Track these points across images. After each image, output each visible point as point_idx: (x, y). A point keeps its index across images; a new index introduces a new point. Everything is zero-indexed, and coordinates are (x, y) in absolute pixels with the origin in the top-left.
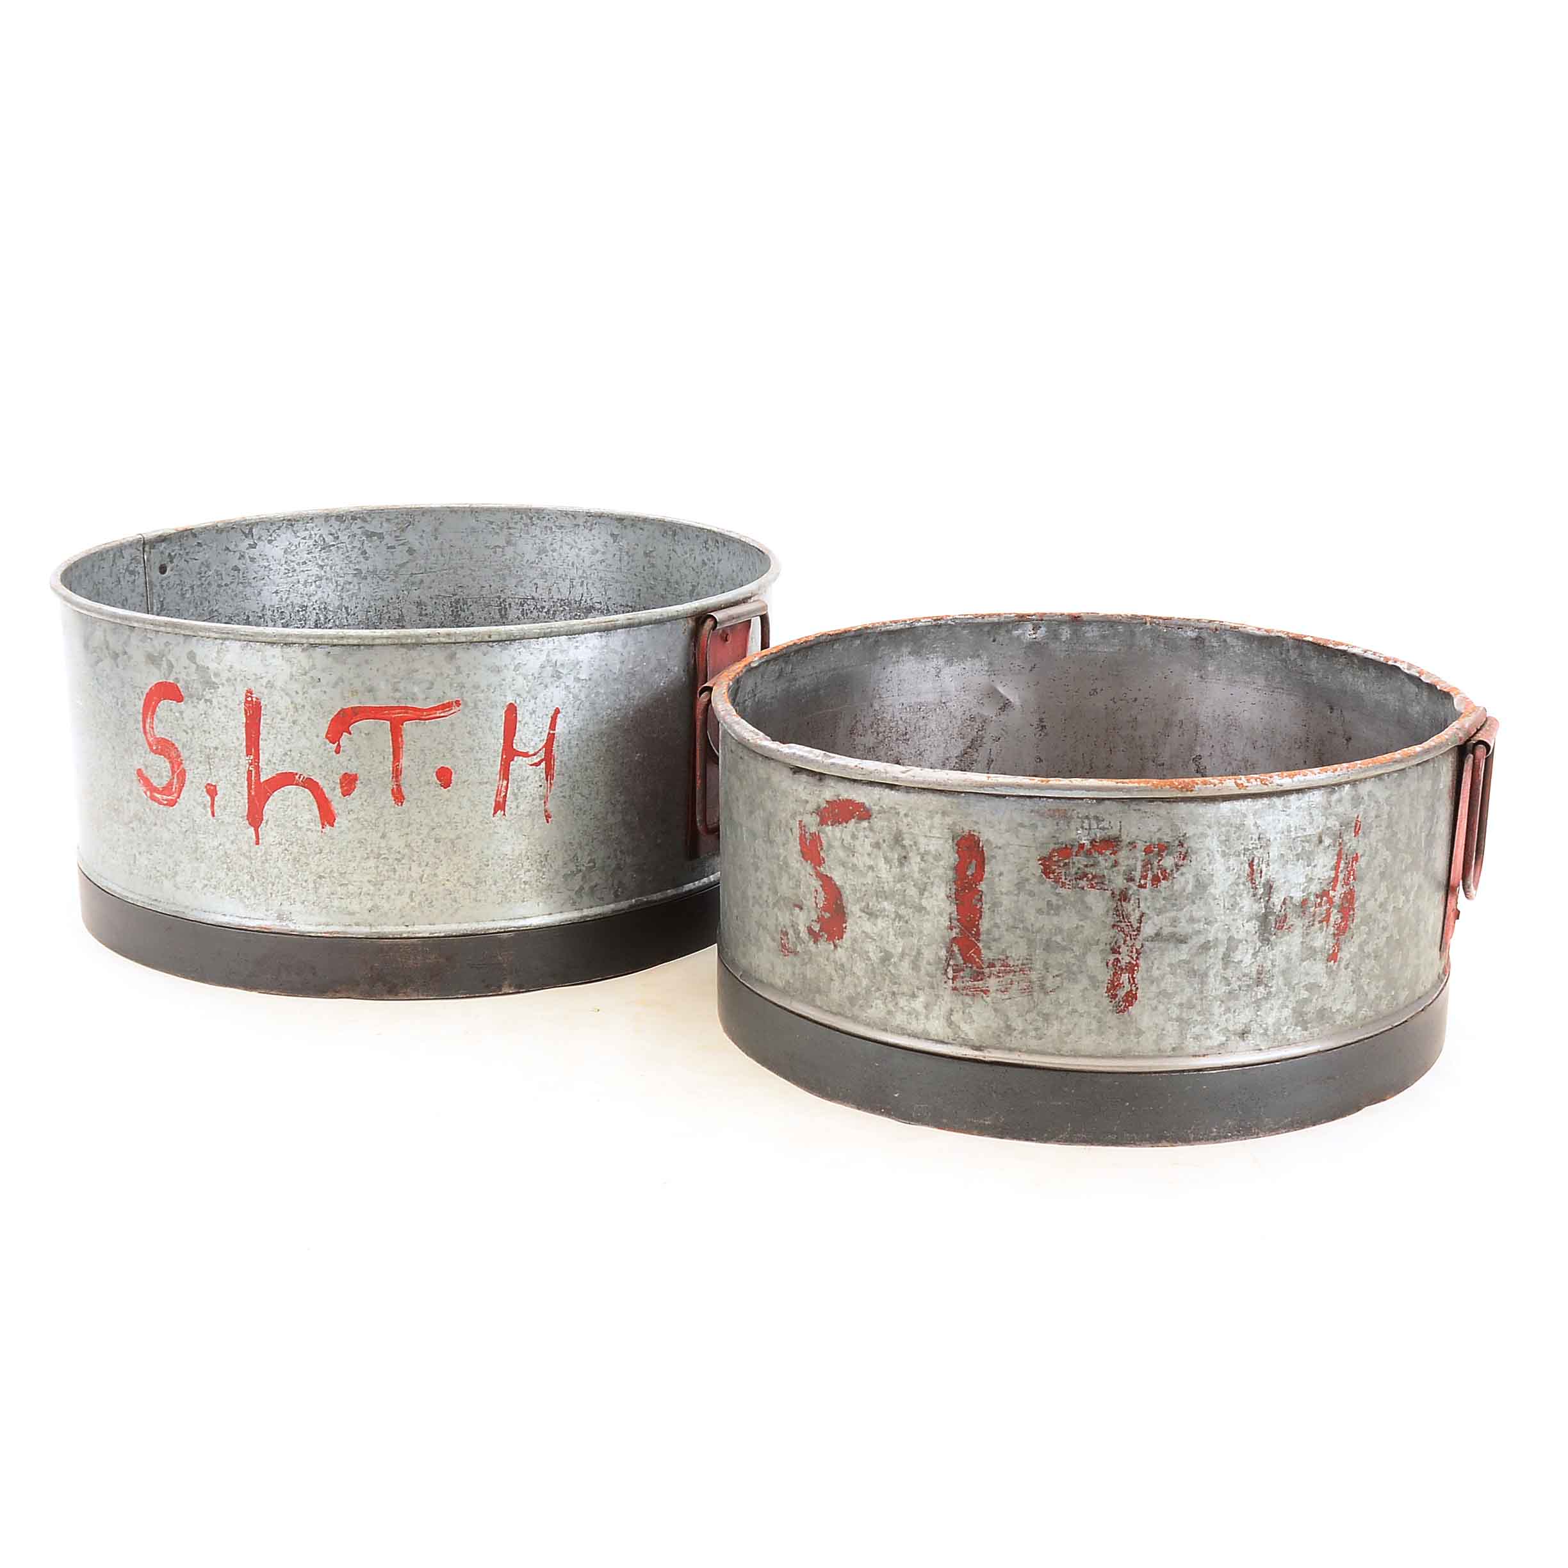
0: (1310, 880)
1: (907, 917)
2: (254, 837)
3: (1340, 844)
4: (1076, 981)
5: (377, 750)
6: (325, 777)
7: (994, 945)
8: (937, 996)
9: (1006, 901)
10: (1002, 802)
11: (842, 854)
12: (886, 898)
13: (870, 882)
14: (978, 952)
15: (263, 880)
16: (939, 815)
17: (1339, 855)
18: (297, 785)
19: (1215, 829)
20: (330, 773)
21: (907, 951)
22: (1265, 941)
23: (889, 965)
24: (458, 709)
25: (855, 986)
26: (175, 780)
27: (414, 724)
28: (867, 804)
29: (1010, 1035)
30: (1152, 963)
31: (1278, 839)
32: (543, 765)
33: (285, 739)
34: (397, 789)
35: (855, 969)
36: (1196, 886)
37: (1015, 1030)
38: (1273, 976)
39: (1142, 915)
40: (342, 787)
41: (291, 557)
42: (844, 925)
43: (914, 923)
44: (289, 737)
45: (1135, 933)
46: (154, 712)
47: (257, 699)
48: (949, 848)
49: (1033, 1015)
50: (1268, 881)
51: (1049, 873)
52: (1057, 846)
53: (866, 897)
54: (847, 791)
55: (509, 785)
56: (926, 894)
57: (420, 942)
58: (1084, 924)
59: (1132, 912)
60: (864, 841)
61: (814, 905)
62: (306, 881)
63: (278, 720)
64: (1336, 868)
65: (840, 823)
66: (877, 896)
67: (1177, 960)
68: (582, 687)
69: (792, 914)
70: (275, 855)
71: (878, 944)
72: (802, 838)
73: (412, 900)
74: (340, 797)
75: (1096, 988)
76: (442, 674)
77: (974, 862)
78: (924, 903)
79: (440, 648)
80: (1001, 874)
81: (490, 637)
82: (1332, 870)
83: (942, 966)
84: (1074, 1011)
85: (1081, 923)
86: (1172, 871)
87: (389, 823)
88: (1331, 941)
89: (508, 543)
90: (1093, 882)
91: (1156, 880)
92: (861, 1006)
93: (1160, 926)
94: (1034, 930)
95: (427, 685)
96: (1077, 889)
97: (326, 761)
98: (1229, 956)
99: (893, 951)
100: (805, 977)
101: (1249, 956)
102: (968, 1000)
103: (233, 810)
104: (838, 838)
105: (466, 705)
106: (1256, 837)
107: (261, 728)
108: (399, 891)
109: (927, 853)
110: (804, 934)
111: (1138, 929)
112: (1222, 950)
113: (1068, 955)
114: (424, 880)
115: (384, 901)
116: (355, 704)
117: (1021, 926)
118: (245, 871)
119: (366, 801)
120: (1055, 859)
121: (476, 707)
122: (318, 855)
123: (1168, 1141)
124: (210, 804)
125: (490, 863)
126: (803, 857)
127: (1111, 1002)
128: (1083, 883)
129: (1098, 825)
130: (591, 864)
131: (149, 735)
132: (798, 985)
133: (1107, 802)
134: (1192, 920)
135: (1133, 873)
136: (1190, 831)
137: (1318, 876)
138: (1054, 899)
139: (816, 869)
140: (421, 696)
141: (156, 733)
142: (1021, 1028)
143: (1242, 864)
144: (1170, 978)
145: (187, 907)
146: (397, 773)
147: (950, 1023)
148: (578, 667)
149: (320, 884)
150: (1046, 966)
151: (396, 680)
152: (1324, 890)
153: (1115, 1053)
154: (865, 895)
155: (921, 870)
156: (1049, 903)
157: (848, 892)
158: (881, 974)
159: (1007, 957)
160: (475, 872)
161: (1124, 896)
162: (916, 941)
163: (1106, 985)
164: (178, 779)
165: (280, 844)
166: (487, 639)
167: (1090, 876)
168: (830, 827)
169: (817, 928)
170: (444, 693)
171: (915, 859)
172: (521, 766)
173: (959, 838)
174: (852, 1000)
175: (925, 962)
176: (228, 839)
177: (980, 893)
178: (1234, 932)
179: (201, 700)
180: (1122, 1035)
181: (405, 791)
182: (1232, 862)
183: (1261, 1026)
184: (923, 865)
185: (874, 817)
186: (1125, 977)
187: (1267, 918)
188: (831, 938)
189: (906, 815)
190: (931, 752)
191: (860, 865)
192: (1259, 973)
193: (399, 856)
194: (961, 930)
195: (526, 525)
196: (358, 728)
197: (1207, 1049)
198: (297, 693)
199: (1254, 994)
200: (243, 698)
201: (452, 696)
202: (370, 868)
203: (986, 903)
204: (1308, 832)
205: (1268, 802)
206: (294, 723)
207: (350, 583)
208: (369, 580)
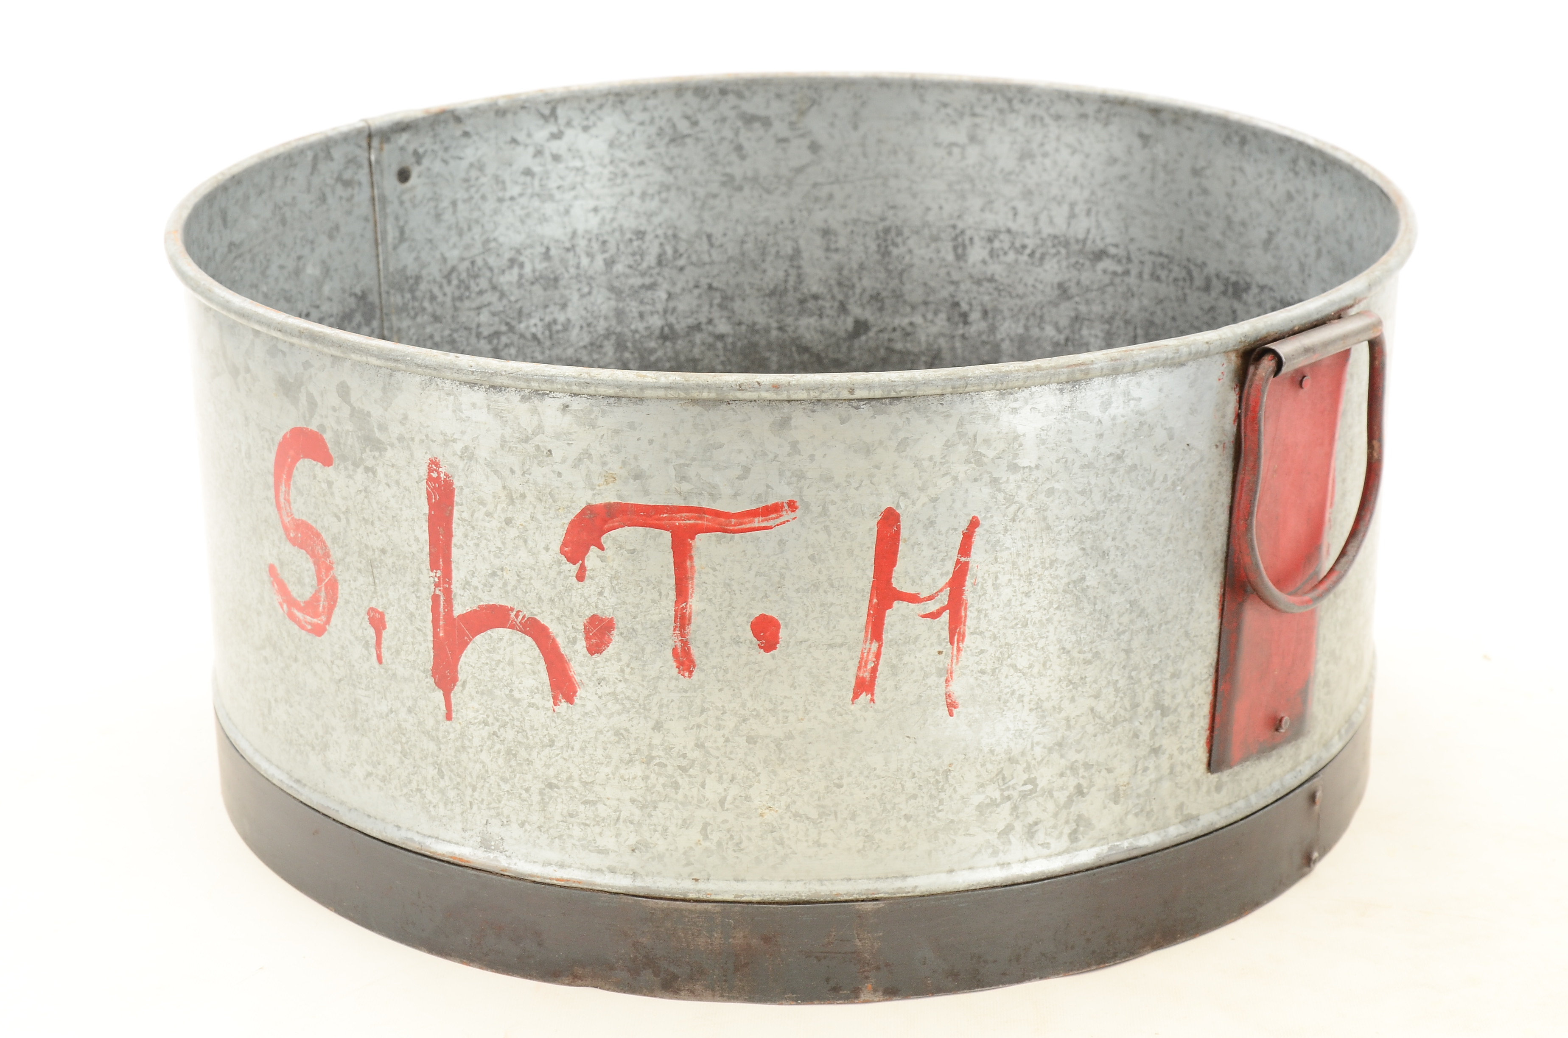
2: (443, 707)
5: (647, 580)
6: (558, 619)
15: (459, 780)
18: (512, 627)
20: (567, 613)
24: (793, 515)
26: (323, 594)
27: (714, 538)
32: (946, 615)
33: (493, 549)
34: (683, 648)
40: (587, 638)
41: (619, 154)
44: (499, 545)
46: (290, 476)
47: (446, 475)
55: (883, 649)
57: (718, 908)
62: (527, 790)
63: (480, 515)
68: (1023, 480)
70: (477, 742)
73: (706, 837)
74: (584, 656)
76: (764, 454)
79: (762, 407)
81: (852, 391)
87: (667, 706)
89: (973, 139)
95: (738, 472)
97: (560, 592)
103: (409, 658)
105: (807, 507)
107: (454, 526)
108: (684, 820)
114: (726, 806)
115: (657, 835)
116: (610, 497)
118: (430, 760)
119: (628, 666)
121: (825, 512)
122: (547, 750)
124: (374, 641)
125: (845, 782)
130: (1029, 787)
131: (284, 512)
140: (726, 491)
141: (294, 511)
145: (342, 803)
146: (682, 620)
148: (1016, 445)
149: (551, 797)
151: (682, 461)
160: (816, 797)
164: (327, 593)
165: (486, 724)
166: (845, 395)
170: (768, 486)
172: (905, 618)
176: (403, 704)
179: (358, 467)
181: (695, 652)
193: (684, 763)
195: (1001, 111)
196: (615, 540)
198: (512, 472)
200: (424, 471)
201: (782, 493)
202: (634, 778)
206: (507, 524)
207: (715, 196)
208: (747, 191)
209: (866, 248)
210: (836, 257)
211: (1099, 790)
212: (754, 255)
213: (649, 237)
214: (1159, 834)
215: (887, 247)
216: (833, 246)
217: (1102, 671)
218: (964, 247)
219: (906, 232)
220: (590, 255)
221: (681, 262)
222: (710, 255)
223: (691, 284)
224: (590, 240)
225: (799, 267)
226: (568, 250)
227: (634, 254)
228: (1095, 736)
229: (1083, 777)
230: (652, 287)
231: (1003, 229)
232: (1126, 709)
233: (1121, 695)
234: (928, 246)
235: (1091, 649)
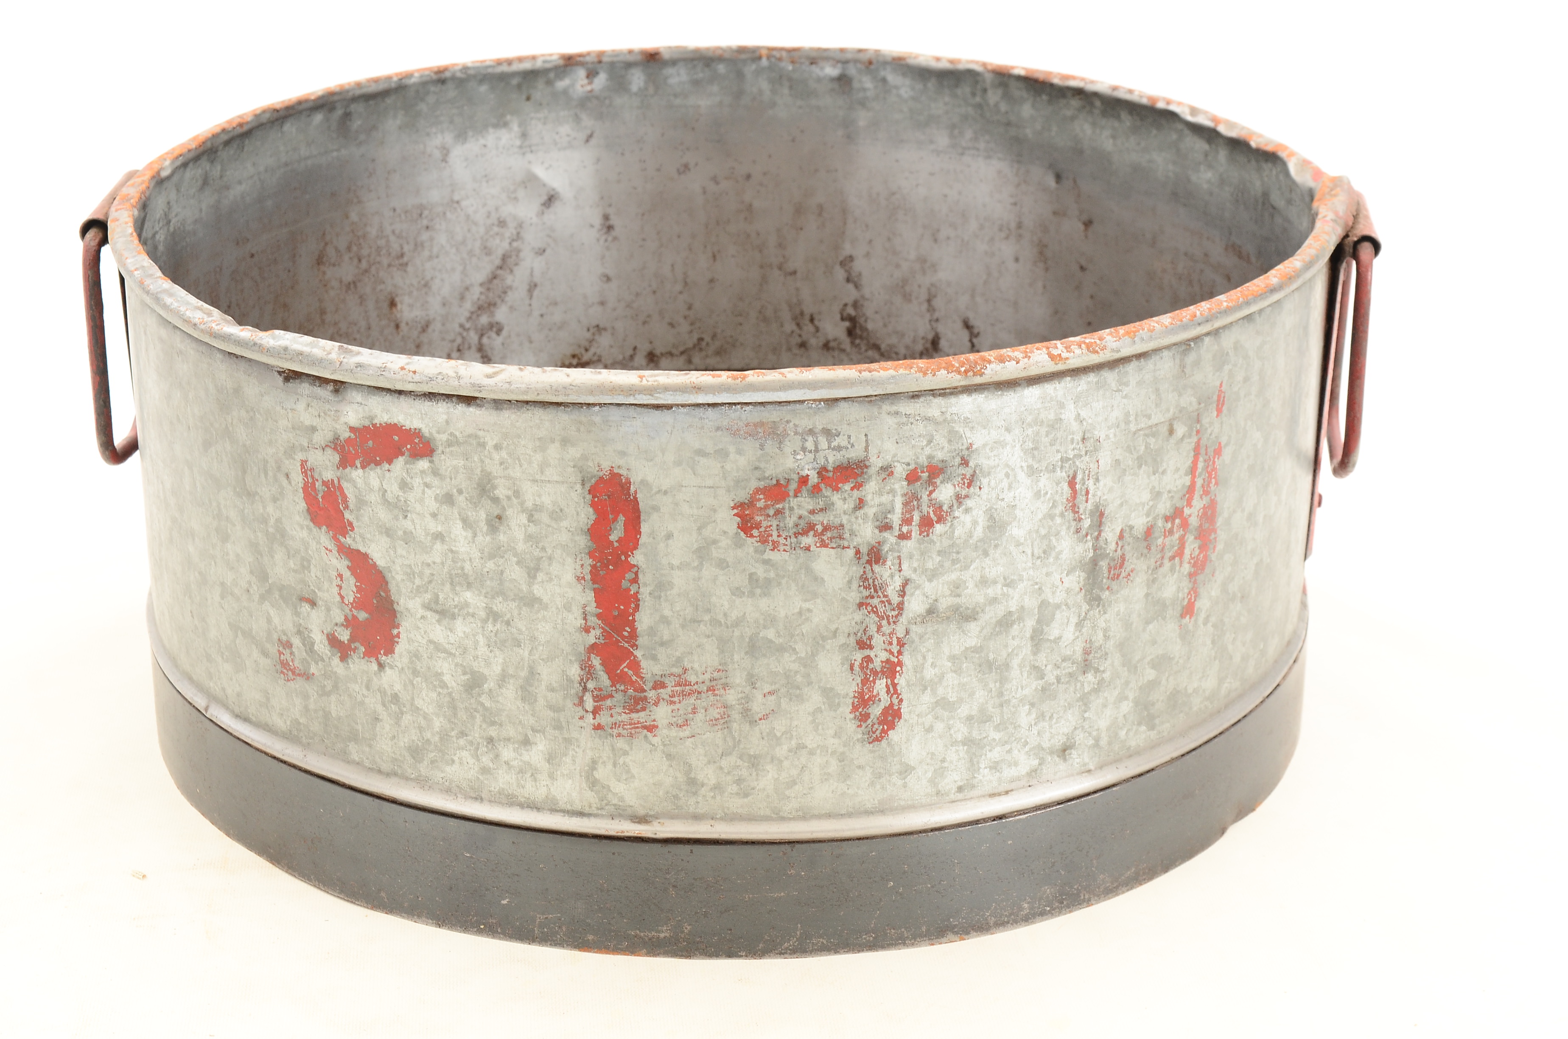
0: (1157, 495)
1: (508, 616)
3: (1198, 432)
4: (800, 699)
7: (662, 653)
8: (568, 741)
9: (679, 580)
10: (666, 415)
11: (383, 515)
12: (469, 586)
13: (438, 560)
14: (635, 666)
16: (557, 444)
17: (1197, 449)
19: (1017, 431)
21: (511, 671)
22: (1094, 600)
23: (479, 695)
25: (421, 729)
28: (426, 431)
29: (695, 793)
30: (924, 658)
31: (1111, 436)
35: (419, 703)
36: (988, 527)
37: (703, 785)
38: (1106, 654)
39: (906, 583)
42: (395, 632)
43: (521, 625)
45: (895, 613)
48: (576, 499)
49: (732, 760)
50: (1097, 506)
51: (752, 528)
52: (762, 484)
53: (432, 585)
54: (388, 411)
56: (540, 576)
58: (811, 607)
59: (889, 580)
60: (423, 492)
61: (338, 599)
64: (1193, 470)
65: (378, 464)
66: (452, 584)
67: (963, 648)
69: (297, 614)
71: (459, 660)
72: (309, 491)
75: (833, 706)
77: (621, 518)
78: (538, 590)
80: (669, 536)
82: (1186, 475)
83: (573, 691)
84: (801, 747)
85: (807, 605)
86: (951, 507)
88: (1186, 585)
90: (825, 538)
91: (927, 524)
92: (432, 762)
93: (933, 597)
94: (729, 623)
96: (799, 551)
98: (1042, 632)
99: (486, 671)
100: (327, 715)
101: (1071, 628)
102: (621, 743)
104: (376, 488)
106: (1078, 437)
109: (538, 508)
110: (322, 646)
111: (900, 607)
112: (1030, 623)
113: (787, 657)
117: (707, 618)
120: (760, 504)
123: (956, 933)
126: (312, 520)
127: (860, 726)
128: (808, 540)
129: (829, 443)
132: (316, 727)
133: (843, 404)
134: (984, 582)
135: (889, 516)
136: (978, 438)
137: (1168, 488)
138: (760, 571)
139: (338, 540)
142: (713, 781)
143: (1057, 484)
144: (951, 679)
147: (593, 783)
150: (752, 681)
152: (1176, 508)
153: (869, 806)
154: (430, 582)
155: (529, 537)
156: (752, 578)
157: (399, 577)
158: (466, 708)
159: (685, 670)
161: (875, 556)
162: (526, 653)
163: (851, 701)
167: (819, 528)
168: (360, 471)
169: (344, 636)
171: (517, 521)
173: (593, 481)
174: (416, 752)
175: (543, 687)
177: (635, 569)
178: (1048, 595)
180: (880, 776)
182: (1044, 482)
183: (1090, 733)
184: (532, 529)
185: (439, 451)
186: (881, 685)
187: (1096, 565)
188: (371, 652)
189: (497, 447)
190: (442, 280)
191: (420, 533)
192: (1087, 652)
194: (605, 631)
197: (1012, 781)
199: (1079, 685)
203: (645, 585)
204: (1154, 420)
205: (1095, 380)
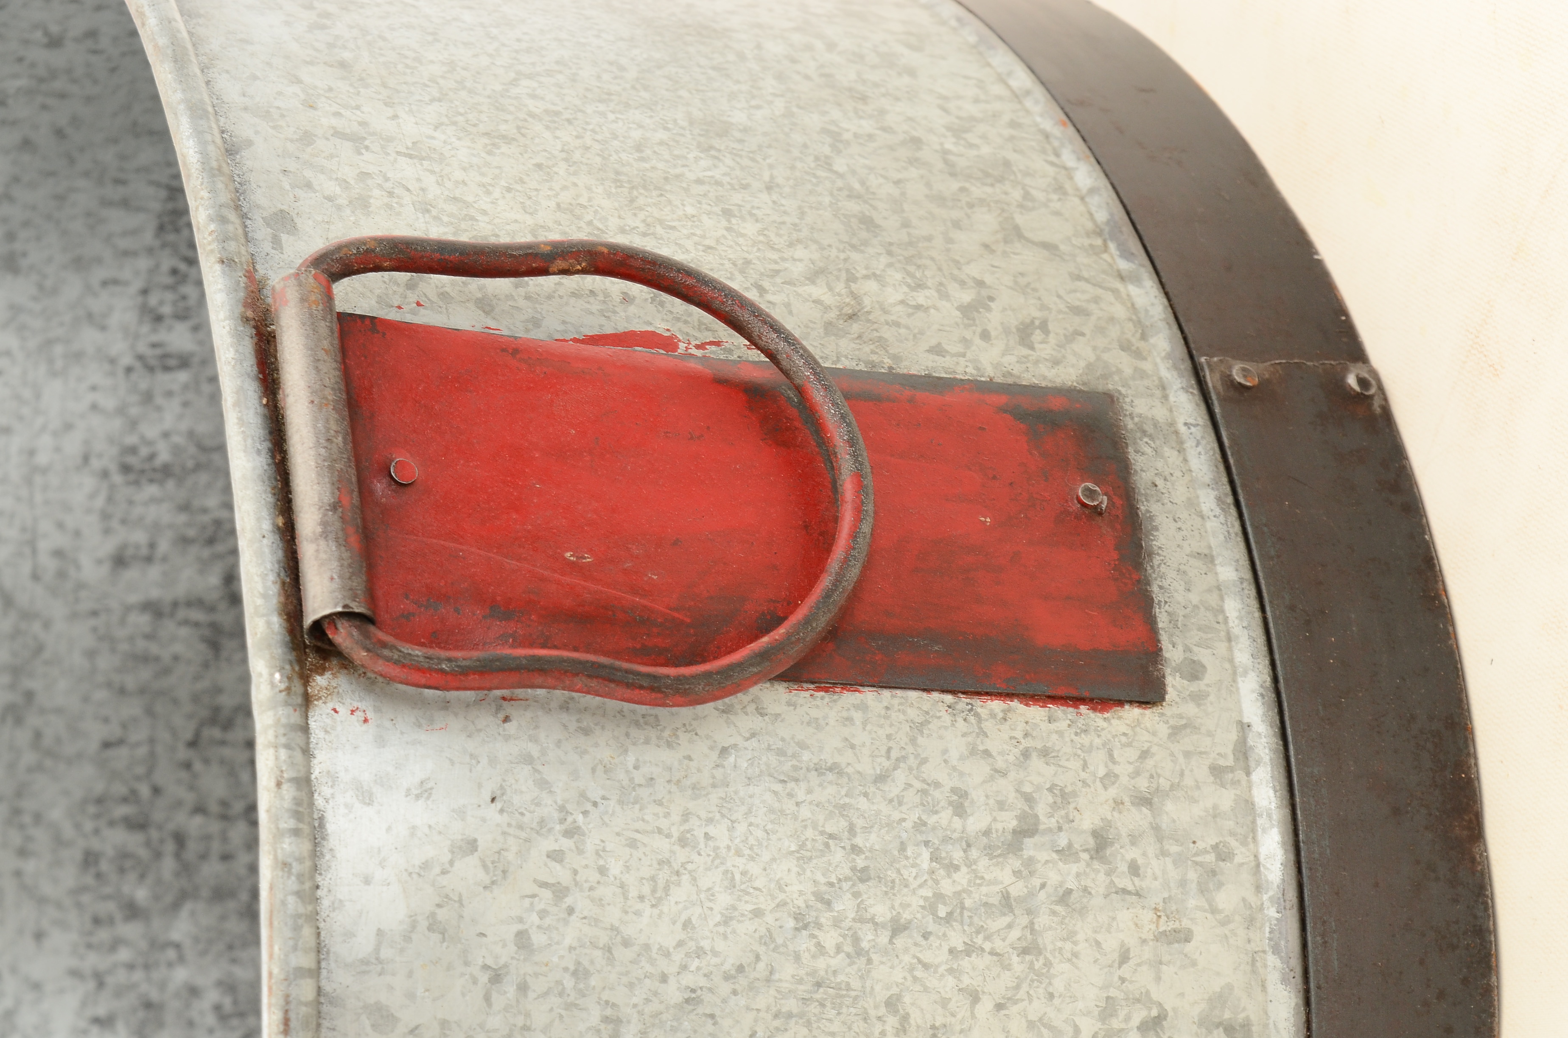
207: (38, 735)
208: (34, 684)
209: (153, 500)
210: (164, 546)
211: (1158, 979)
212: (145, 674)
213: (95, 844)
214: (1264, 831)
215: (154, 470)
216: (144, 551)
217: (926, 989)
218: (165, 356)
219: (131, 440)
220: (115, 945)
221: (144, 790)
222: (137, 744)
223: (184, 775)
224: (89, 946)
225: (175, 604)
226: (101, 985)
227: (122, 871)
228: (1051, 996)
229: (1128, 1019)
230: (180, 839)
231: (140, 299)
232: (1010, 926)
233: (979, 940)
234: (159, 409)
235: (879, 1018)
